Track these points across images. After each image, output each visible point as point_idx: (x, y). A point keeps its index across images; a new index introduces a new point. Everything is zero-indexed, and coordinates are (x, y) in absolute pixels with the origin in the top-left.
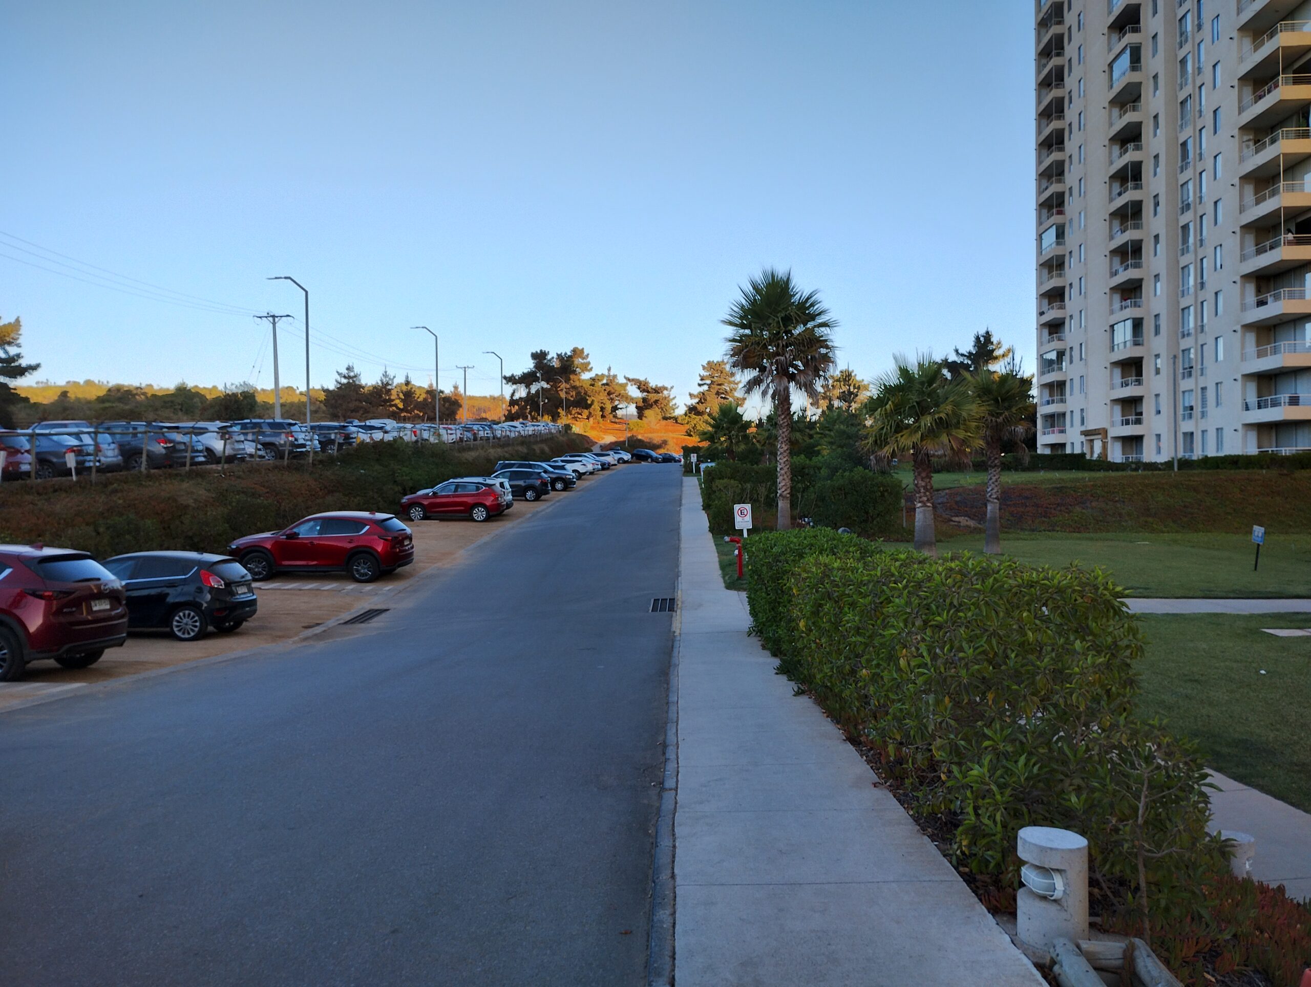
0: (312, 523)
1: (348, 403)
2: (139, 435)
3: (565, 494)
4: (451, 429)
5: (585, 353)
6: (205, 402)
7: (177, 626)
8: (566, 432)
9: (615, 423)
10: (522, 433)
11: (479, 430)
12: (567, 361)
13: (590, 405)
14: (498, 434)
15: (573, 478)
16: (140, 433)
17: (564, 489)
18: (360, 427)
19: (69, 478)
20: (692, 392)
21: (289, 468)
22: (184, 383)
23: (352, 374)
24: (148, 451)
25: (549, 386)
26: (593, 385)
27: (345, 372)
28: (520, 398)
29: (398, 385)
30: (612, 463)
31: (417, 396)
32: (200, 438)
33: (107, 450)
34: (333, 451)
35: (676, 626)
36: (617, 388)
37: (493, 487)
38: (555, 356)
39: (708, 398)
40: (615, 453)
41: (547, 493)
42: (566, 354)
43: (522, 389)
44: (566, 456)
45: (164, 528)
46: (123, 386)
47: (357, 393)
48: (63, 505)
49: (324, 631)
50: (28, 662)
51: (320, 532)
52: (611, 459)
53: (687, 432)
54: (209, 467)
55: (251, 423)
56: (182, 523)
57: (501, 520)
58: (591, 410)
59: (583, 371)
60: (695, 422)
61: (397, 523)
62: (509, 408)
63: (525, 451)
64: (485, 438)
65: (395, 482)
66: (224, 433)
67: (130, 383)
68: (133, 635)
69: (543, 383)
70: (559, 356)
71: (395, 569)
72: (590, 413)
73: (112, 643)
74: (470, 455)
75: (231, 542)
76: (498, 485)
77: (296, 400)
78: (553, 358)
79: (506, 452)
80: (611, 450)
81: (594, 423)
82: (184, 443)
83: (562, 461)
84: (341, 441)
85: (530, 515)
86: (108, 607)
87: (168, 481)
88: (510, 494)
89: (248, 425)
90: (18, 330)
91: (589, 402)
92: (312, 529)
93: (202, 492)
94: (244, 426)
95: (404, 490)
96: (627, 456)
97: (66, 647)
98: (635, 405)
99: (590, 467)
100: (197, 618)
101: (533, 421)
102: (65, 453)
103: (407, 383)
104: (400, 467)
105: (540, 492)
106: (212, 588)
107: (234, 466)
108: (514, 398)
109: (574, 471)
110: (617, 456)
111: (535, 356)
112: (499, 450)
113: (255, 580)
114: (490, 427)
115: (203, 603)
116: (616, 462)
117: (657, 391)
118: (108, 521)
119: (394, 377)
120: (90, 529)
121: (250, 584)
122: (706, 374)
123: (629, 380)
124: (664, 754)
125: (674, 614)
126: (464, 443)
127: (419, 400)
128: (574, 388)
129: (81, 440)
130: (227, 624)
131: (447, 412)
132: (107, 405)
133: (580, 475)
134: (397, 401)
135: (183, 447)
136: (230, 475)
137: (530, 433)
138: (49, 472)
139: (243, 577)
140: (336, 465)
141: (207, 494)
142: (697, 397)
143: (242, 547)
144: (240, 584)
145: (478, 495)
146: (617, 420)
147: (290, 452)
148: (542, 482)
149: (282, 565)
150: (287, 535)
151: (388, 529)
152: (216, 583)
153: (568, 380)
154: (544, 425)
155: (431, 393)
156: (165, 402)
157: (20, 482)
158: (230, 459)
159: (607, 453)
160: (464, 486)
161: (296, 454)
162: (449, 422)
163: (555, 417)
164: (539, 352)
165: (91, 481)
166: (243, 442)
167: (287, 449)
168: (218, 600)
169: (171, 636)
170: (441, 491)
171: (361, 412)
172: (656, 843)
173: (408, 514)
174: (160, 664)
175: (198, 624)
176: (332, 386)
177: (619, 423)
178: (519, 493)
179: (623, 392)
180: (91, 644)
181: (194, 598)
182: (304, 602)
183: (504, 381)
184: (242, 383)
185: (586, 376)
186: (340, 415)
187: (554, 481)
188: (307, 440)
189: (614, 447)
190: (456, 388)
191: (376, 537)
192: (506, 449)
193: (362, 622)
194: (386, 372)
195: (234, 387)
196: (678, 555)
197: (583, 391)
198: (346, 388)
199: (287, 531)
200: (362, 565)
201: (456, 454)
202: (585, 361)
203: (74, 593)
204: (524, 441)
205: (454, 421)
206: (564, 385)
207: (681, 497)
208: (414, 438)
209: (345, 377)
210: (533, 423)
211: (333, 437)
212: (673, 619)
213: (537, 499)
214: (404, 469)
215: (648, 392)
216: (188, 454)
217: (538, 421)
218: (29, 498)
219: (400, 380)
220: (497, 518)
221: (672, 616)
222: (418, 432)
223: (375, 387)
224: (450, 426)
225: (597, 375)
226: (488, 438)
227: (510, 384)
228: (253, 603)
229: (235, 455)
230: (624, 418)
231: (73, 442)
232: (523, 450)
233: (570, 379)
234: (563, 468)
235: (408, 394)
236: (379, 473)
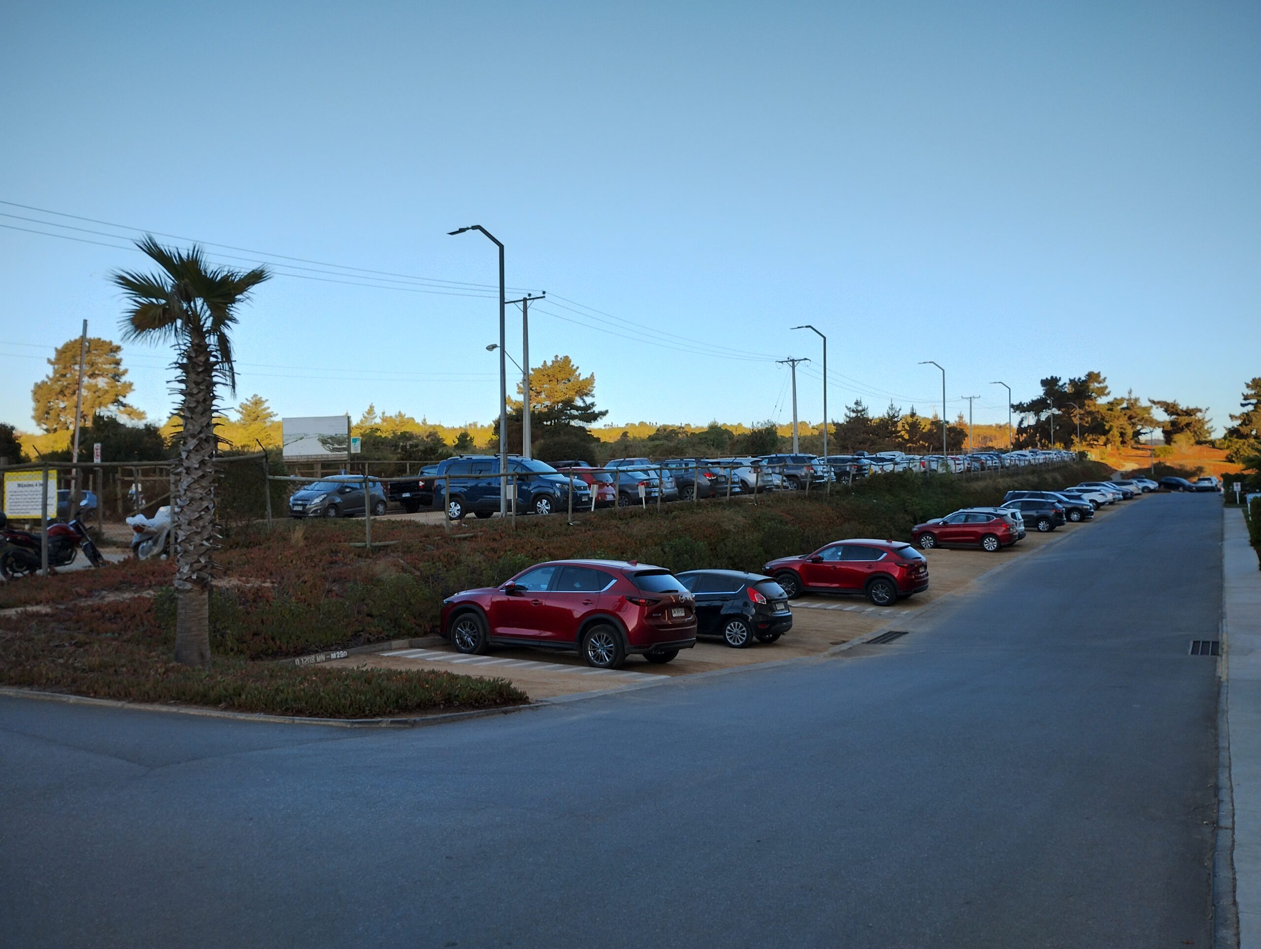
0: (834, 549)
1: (857, 435)
2: (690, 470)
3: (1082, 525)
4: (958, 459)
5: (1102, 377)
6: (733, 438)
7: (729, 635)
8: (1081, 459)
9: (1138, 449)
10: (1033, 462)
11: (987, 460)
12: (1081, 386)
13: (1109, 431)
14: (1007, 463)
15: (1091, 509)
16: (691, 468)
17: (1081, 520)
18: (871, 459)
19: (641, 506)
20: (1232, 414)
21: (809, 498)
22: (715, 422)
23: (860, 408)
24: (698, 483)
25: (1060, 412)
26: (1111, 410)
27: (853, 406)
28: (1029, 426)
29: (904, 417)
30: (1136, 492)
31: (922, 427)
32: (736, 471)
33: (667, 482)
34: (848, 482)
35: (1222, 671)
36: (1138, 411)
37: (1004, 517)
38: (1068, 381)
39: (1254, 419)
40: (1139, 481)
41: (1062, 524)
42: (1080, 379)
43: (1031, 417)
44: (1082, 486)
45: (711, 549)
46: (668, 426)
47: (865, 426)
48: (639, 528)
49: (850, 648)
50: (628, 655)
51: (842, 557)
52: (1134, 487)
53: (1227, 457)
54: (744, 496)
55: (776, 457)
56: (726, 545)
57: (1013, 551)
58: (1109, 436)
59: (1099, 396)
60: (1237, 446)
61: (913, 551)
62: (1017, 436)
63: (1036, 480)
64: (993, 468)
65: (906, 511)
66: (756, 467)
67: (673, 424)
68: (700, 640)
69: (1054, 409)
70: (1072, 382)
71: (910, 595)
72: (1108, 439)
73: (687, 644)
74: (978, 485)
75: (765, 563)
76: (1009, 515)
77: (809, 434)
78: (1065, 384)
79: (1016, 481)
80: (1134, 478)
81: (1112, 449)
82: (725, 476)
83: (1078, 491)
84: (855, 473)
85: (1044, 546)
86: (683, 614)
87: (713, 508)
88: (1022, 525)
89: (774, 459)
90: (593, 383)
91: (1107, 428)
92: (834, 555)
93: (740, 519)
94: (771, 460)
95: (915, 519)
96: (1153, 485)
97: (654, 645)
98: (1161, 429)
99: (1110, 497)
100: (744, 629)
101: (1043, 449)
102: (638, 486)
103: (913, 415)
104: (909, 497)
105: (1055, 523)
106: (756, 603)
107: (763, 495)
108: (1023, 426)
109: (1091, 501)
110: (1141, 485)
111: (1044, 383)
112: (1008, 479)
113: (790, 598)
114: (999, 457)
115: (749, 616)
116: (1140, 492)
117: (1189, 413)
118: (671, 542)
119: (900, 410)
120: (659, 548)
121: (786, 602)
122: (1251, 392)
123: (1154, 402)
124: (1216, 795)
125: (1219, 658)
126: (972, 473)
127: (924, 431)
128: (1090, 413)
129: (649, 475)
130: (767, 636)
131: (953, 442)
132: (657, 442)
133: (1098, 506)
134: (903, 433)
135: (724, 480)
136: (761, 504)
137: (1041, 461)
138: (626, 501)
139: (781, 595)
140: (851, 495)
141: (744, 520)
142: (1239, 418)
143: (774, 568)
144: (778, 601)
145: (989, 525)
146: (1139, 446)
147: (811, 483)
148: (1056, 512)
149: (808, 586)
150: (812, 559)
151: (904, 557)
152: (759, 599)
153: (1081, 406)
154: (1056, 453)
155: (936, 423)
156: (701, 439)
157: (608, 509)
158: (761, 490)
159: (1130, 481)
160: (974, 516)
161: (815, 485)
162: (954, 451)
163: (1068, 444)
164: (1049, 378)
165: (657, 509)
166: (771, 474)
167: (809, 480)
168: (761, 614)
169: (724, 643)
170: (951, 521)
171: (869, 444)
172: (1214, 873)
173: (919, 542)
174: (720, 666)
175: (745, 634)
176: (841, 420)
177: (1143, 449)
178: (1031, 523)
179: (1146, 416)
180: (669, 644)
181: (742, 612)
182: (830, 621)
183: (1012, 410)
184: (766, 422)
185: (1102, 401)
186: (849, 446)
187: (1069, 511)
188: (825, 472)
189: (1137, 475)
190: (961, 417)
191: (893, 564)
192: (1015, 479)
193: (883, 643)
194: (892, 405)
195: (759, 425)
196: (1221, 595)
197: (1100, 417)
198: (854, 421)
199: (813, 555)
200: (880, 589)
201: (964, 484)
202: (1102, 385)
203: (660, 601)
204: (1034, 469)
205: (960, 451)
206: (1078, 411)
207: (1222, 530)
208: (923, 469)
209: (853, 411)
210: (1044, 451)
211: (848, 469)
212: (1218, 664)
213: (1051, 529)
214: (915, 499)
215: (1178, 414)
216: (728, 486)
217: (1049, 449)
218: (614, 522)
219: (905, 412)
220: (1008, 549)
221: (1216, 661)
222: (926, 463)
223: (881, 420)
224: (958, 457)
225: (1115, 399)
226: (996, 468)
227: (1018, 412)
228: (789, 619)
229: (764, 486)
230: (1148, 443)
231: (643, 476)
232: (1033, 479)
233: (1084, 405)
234: (1079, 498)
235: (914, 425)
236: (890, 503)
